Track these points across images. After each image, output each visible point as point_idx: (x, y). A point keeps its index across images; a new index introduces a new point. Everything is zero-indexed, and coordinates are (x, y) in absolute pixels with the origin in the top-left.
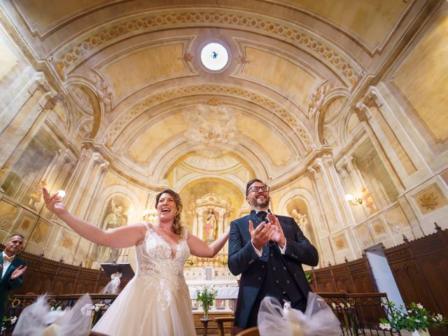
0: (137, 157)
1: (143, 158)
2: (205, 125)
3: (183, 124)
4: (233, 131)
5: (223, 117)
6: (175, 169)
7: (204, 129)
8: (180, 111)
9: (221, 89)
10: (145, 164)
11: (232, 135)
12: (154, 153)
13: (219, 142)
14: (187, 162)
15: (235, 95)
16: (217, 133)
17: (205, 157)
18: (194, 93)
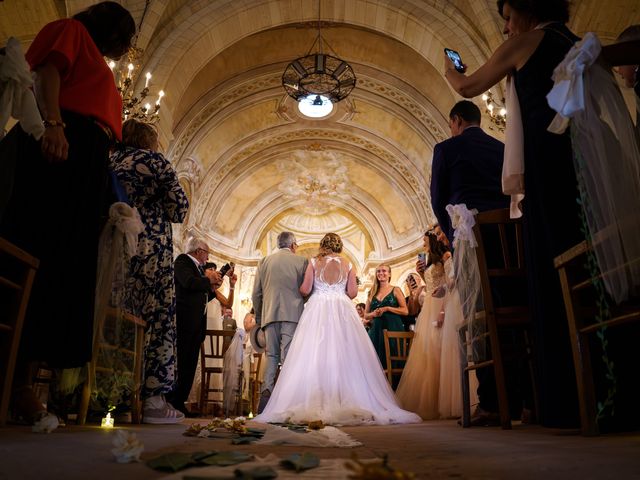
0: (224, 226)
1: (230, 227)
2: (305, 173)
3: (276, 175)
4: (344, 181)
5: (330, 164)
6: (268, 235)
7: (305, 179)
8: (272, 160)
9: (326, 134)
10: (233, 233)
11: (342, 186)
12: (242, 217)
13: (326, 195)
14: (284, 224)
15: (344, 141)
16: (321, 183)
17: (306, 215)
18: (290, 139)
